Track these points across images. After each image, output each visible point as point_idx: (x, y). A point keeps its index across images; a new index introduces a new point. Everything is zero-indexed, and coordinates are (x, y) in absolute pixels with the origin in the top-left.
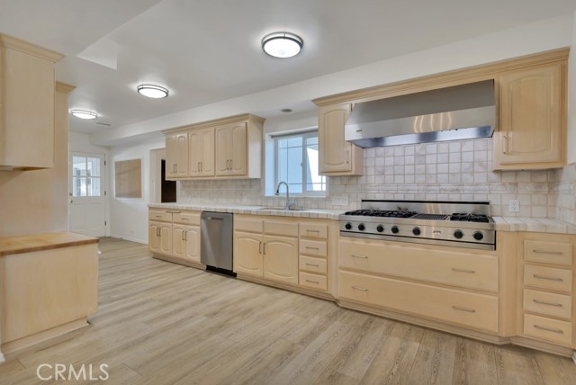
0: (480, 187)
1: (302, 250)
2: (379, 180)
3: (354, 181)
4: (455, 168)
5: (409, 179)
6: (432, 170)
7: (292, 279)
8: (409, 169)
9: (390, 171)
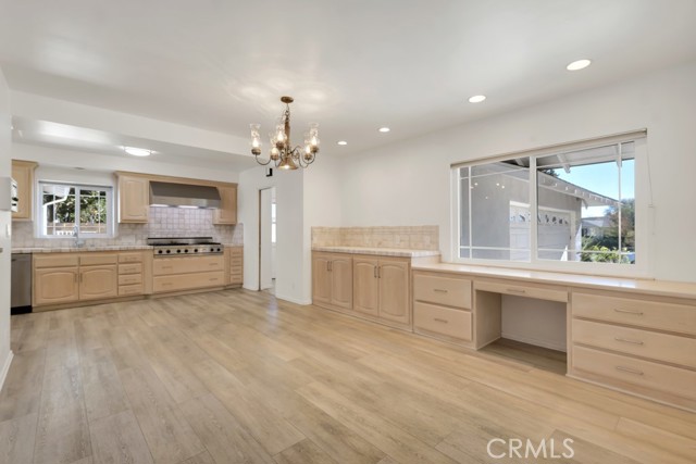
0: (207, 231)
1: (120, 272)
2: (158, 226)
3: (139, 226)
4: (197, 221)
5: (176, 226)
6: (187, 222)
7: (113, 293)
8: (175, 221)
9: (164, 221)
